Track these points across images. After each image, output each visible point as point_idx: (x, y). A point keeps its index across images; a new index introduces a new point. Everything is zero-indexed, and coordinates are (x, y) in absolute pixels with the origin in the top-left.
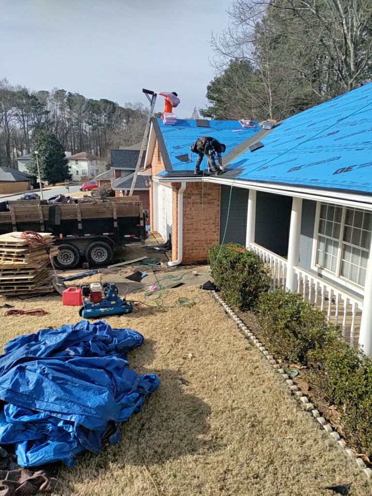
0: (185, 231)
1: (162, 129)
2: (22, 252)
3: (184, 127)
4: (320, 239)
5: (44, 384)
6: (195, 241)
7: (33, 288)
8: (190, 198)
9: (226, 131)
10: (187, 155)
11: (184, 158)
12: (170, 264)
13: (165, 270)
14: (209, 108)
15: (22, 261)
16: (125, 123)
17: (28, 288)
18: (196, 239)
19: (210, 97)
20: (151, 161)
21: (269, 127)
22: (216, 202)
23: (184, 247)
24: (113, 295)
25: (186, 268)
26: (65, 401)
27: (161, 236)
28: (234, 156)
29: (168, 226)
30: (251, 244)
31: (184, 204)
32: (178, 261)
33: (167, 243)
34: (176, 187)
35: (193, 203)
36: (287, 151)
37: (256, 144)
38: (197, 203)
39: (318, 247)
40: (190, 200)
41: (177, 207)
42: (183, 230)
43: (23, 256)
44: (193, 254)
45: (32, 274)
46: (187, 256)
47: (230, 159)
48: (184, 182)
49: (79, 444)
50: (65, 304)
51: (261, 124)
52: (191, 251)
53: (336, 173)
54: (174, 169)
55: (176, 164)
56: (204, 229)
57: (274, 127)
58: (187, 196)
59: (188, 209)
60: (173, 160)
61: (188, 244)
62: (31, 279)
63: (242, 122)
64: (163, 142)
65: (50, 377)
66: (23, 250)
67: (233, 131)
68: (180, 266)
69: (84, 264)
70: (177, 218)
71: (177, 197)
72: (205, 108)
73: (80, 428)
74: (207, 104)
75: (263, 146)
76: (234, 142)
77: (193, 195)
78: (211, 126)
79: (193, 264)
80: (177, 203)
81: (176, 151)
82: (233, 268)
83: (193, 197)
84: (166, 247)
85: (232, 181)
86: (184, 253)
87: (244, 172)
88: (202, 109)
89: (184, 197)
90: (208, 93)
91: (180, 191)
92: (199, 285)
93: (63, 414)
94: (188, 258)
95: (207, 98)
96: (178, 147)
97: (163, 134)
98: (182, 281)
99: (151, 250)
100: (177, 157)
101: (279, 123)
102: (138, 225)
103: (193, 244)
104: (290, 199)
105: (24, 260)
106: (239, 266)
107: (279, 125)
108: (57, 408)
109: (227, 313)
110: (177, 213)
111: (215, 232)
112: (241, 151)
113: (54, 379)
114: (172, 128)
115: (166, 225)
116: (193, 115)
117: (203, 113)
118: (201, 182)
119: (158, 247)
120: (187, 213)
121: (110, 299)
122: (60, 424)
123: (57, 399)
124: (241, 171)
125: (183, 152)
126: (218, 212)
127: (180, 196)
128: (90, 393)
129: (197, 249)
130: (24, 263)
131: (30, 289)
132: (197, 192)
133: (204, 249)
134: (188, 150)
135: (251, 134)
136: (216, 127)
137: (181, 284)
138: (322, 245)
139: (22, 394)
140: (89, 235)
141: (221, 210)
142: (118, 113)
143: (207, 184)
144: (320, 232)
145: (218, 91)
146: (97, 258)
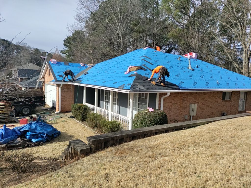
0: (62, 101)
1: (51, 65)
2: (3, 107)
3: (59, 65)
4: (106, 102)
5: (37, 127)
6: (65, 104)
7: (7, 120)
8: (63, 89)
9: (76, 67)
10: (62, 75)
11: (61, 76)
12: (56, 113)
13: (54, 115)
14: (65, 50)
15: (3, 110)
16: (15, 52)
17: (5, 120)
18: (66, 104)
19: (65, 45)
20: (45, 76)
21: (90, 67)
22: (73, 91)
23: (61, 107)
24: (40, 119)
25: (62, 114)
26: (43, 130)
27: (49, 105)
28: (79, 76)
29: (53, 101)
30: (85, 103)
31: (61, 91)
32: (59, 112)
33: (52, 107)
34: (58, 86)
35: (65, 91)
36: (94, 76)
37: (86, 72)
38: (66, 91)
39: (105, 104)
40: (63, 90)
41: (59, 92)
42: (61, 100)
43: (4, 109)
44: (64, 109)
45: (7, 115)
46: (62, 110)
47: (77, 77)
48: (62, 84)
49: (46, 138)
50: (20, 124)
51: (88, 65)
52: (64, 108)
53: (113, 84)
54: (58, 80)
55: (59, 78)
56: (68, 100)
57: (92, 67)
58: (62, 89)
59: (63, 93)
60: (57, 77)
61: (63, 105)
62: (7, 117)
63: (81, 64)
64: (53, 70)
65: (38, 126)
66: (4, 106)
67: (78, 67)
68: (59, 113)
69: (19, 115)
70: (59, 96)
71: (59, 89)
72: (63, 50)
73: (47, 135)
74: (64, 48)
75: (88, 74)
76: (79, 71)
77: (64, 88)
78: (70, 65)
79: (65, 112)
80: (59, 91)
81: (58, 73)
82: (79, 109)
83: (64, 89)
84: (52, 109)
85: (79, 84)
86: (61, 109)
87: (82, 81)
88: (61, 50)
89: (61, 89)
90: (64, 43)
91: (60, 87)
92: (68, 117)
93: (42, 132)
94: (63, 110)
95: (64, 46)
96: (58, 72)
97: (52, 67)
98: (61, 117)
99: (46, 110)
100: (59, 76)
101: (94, 65)
102: (42, 100)
103: (64, 105)
104: (94, 89)
105: (4, 110)
106: (81, 108)
107: (94, 66)
108: (41, 131)
109: (78, 122)
110: (59, 94)
111: (73, 101)
112: (81, 74)
113: (39, 126)
114: (55, 65)
115: (52, 100)
116: (56, 51)
117: (61, 52)
118: (67, 84)
119: (49, 109)
120: (62, 94)
121: (39, 120)
122: (42, 135)
123: (40, 130)
124: (81, 81)
125: (60, 74)
126: (74, 94)
127: (60, 89)
128: (48, 129)
129: (66, 107)
130: (4, 111)
131: (6, 120)
132: (66, 87)
133: (69, 107)
134: (62, 73)
135: (84, 69)
136: (71, 65)
137: (61, 118)
138: (106, 103)
139: (32, 129)
140: (22, 103)
141: (75, 94)
142: (11, 47)
143: (69, 85)
144: (106, 99)
145: (69, 43)
146: (25, 112)
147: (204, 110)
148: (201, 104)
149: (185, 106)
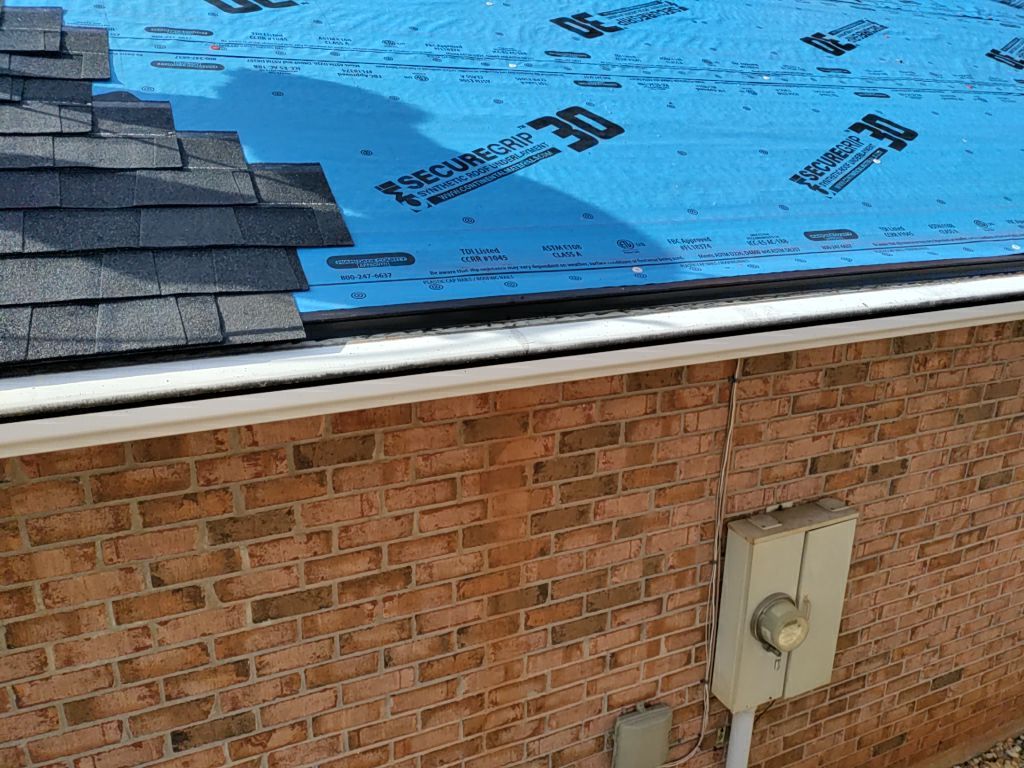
147: (974, 557)
148: (951, 474)
149: (613, 582)
